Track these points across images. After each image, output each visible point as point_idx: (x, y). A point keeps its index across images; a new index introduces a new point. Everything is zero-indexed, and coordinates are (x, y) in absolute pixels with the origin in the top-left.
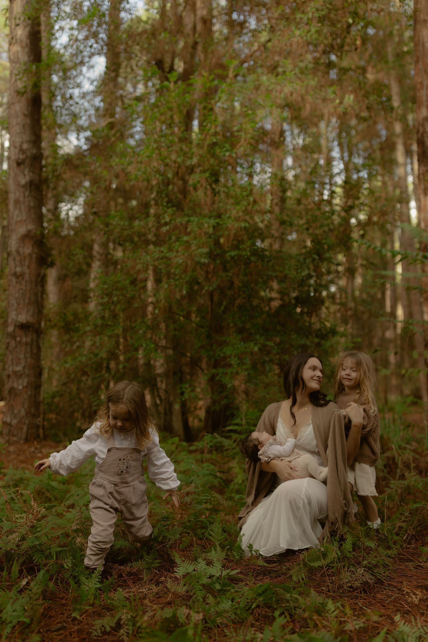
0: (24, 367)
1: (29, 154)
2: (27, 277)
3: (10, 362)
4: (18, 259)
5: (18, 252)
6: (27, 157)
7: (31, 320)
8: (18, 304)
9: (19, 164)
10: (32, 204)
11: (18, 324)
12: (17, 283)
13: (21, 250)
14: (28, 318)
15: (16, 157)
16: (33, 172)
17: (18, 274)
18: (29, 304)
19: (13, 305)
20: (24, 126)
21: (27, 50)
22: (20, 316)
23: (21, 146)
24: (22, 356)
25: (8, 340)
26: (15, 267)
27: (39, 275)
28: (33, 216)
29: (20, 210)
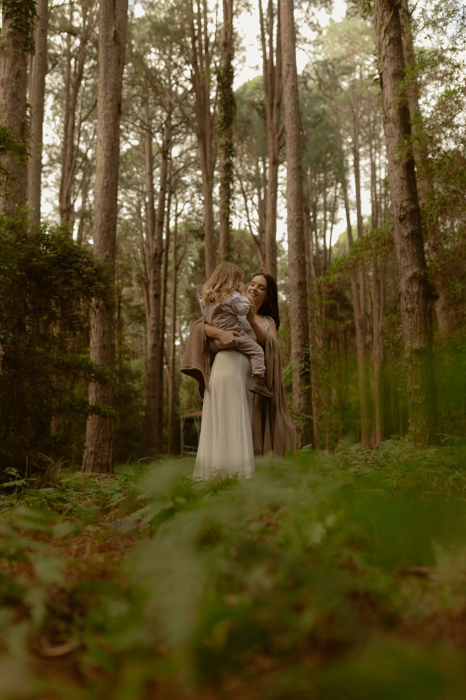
0: (422, 386)
1: (408, 210)
2: (417, 311)
3: (409, 382)
4: (408, 297)
5: (407, 292)
6: (407, 212)
7: (423, 346)
8: (412, 334)
9: (401, 220)
10: (415, 251)
11: (413, 350)
12: (409, 317)
13: (410, 290)
14: (421, 345)
15: (399, 214)
16: (413, 224)
17: (409, 310)
18: (420, 333)
19: (407, 335)
20: (402, 188)
21: (398, 124)
22: (414, 344)
23: (401, 205)
24: (419, 376)
25: (406, 364)
26: (407, 305)
27: (426, 308)
28: (417, 261)
29: (406, 257)
